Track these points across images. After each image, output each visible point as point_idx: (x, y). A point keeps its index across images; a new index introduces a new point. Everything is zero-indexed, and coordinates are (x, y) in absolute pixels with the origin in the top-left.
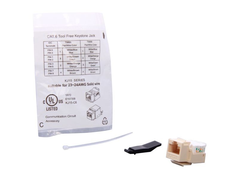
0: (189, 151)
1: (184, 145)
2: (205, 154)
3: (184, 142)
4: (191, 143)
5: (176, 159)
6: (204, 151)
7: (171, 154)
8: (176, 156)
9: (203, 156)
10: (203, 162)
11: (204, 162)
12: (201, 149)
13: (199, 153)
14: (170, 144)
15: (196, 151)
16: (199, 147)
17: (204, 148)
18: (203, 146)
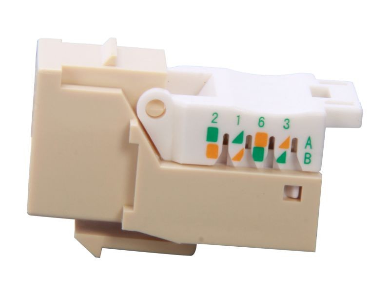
6: (310, 159)
9: (299, 198)
15: (211, 152)
16: (238, 124)
17: (309, 139)
18: (289, 122)
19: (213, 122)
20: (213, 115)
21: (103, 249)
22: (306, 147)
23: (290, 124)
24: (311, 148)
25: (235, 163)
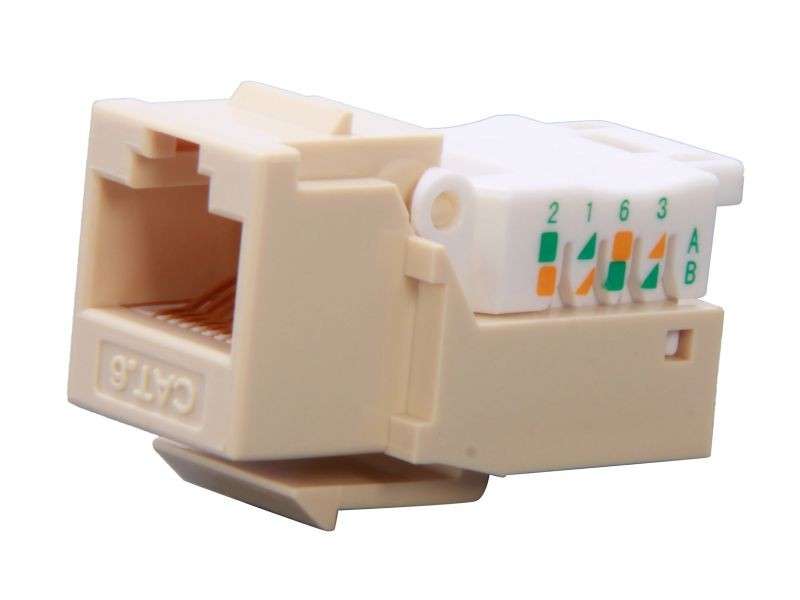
0: (414, 284)
1: (305, 187)
2: (715, 319)
3: (321, 134)
4: (448, 149)
5: (188, 415)
6: (693, 273)
7: (129, 351)
8: (198, 372)
9: (680, 354)
10: (694, 443)
11: (699, 447)
12: (625, 241)
13: (602, 305)
14: (111, 192)
15: (546, 284)
16: (589, 220)
17: (695, 234)
18: (666, 203)
19: (550, 221)
20: (551, 207)
21: (340, 512)
22: (689, 251)
23: (667, 207)
24: (697, 251)
25: (579, 301)
